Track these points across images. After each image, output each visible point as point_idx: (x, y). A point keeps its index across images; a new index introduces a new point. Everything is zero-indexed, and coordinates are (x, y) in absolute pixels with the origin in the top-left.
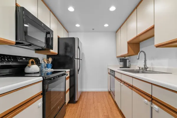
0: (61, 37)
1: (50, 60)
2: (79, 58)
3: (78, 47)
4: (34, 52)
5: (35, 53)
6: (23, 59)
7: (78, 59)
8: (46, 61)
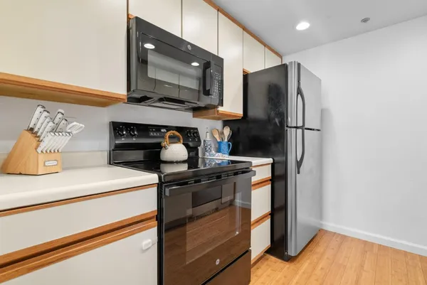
0: (251, 70)
1: (227, 131)
2: (300, 124)
3: (299, 92)
4: (190, 114)
5: (193, 117)
6: (162, 130)
7: (297, 127)
8: (217, 136)
